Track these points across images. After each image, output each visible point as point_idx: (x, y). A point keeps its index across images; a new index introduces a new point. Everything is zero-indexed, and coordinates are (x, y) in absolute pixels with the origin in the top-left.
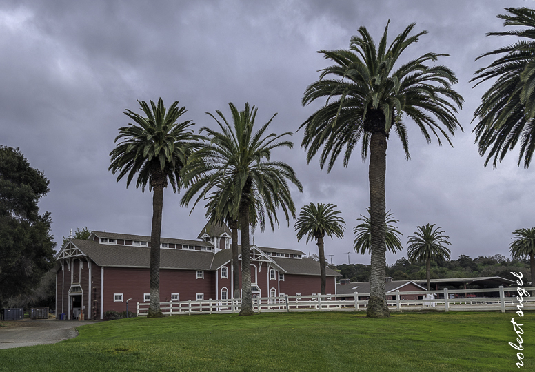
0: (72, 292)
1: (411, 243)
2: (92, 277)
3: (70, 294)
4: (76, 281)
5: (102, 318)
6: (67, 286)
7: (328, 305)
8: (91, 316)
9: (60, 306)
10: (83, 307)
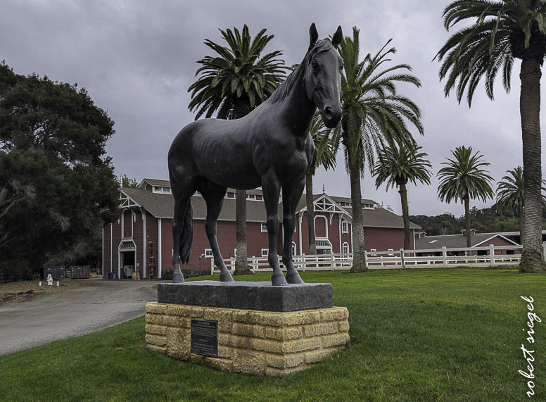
0: (122, 247)
1: (501, 190)
2: (147, 231)
3: (120, 250)
4: (127, 234)
5: (160, 276)
6: (117, 241)
7: (416, 262)
8: (147, 275)
9: (108, 263)
10: (137, 265)
